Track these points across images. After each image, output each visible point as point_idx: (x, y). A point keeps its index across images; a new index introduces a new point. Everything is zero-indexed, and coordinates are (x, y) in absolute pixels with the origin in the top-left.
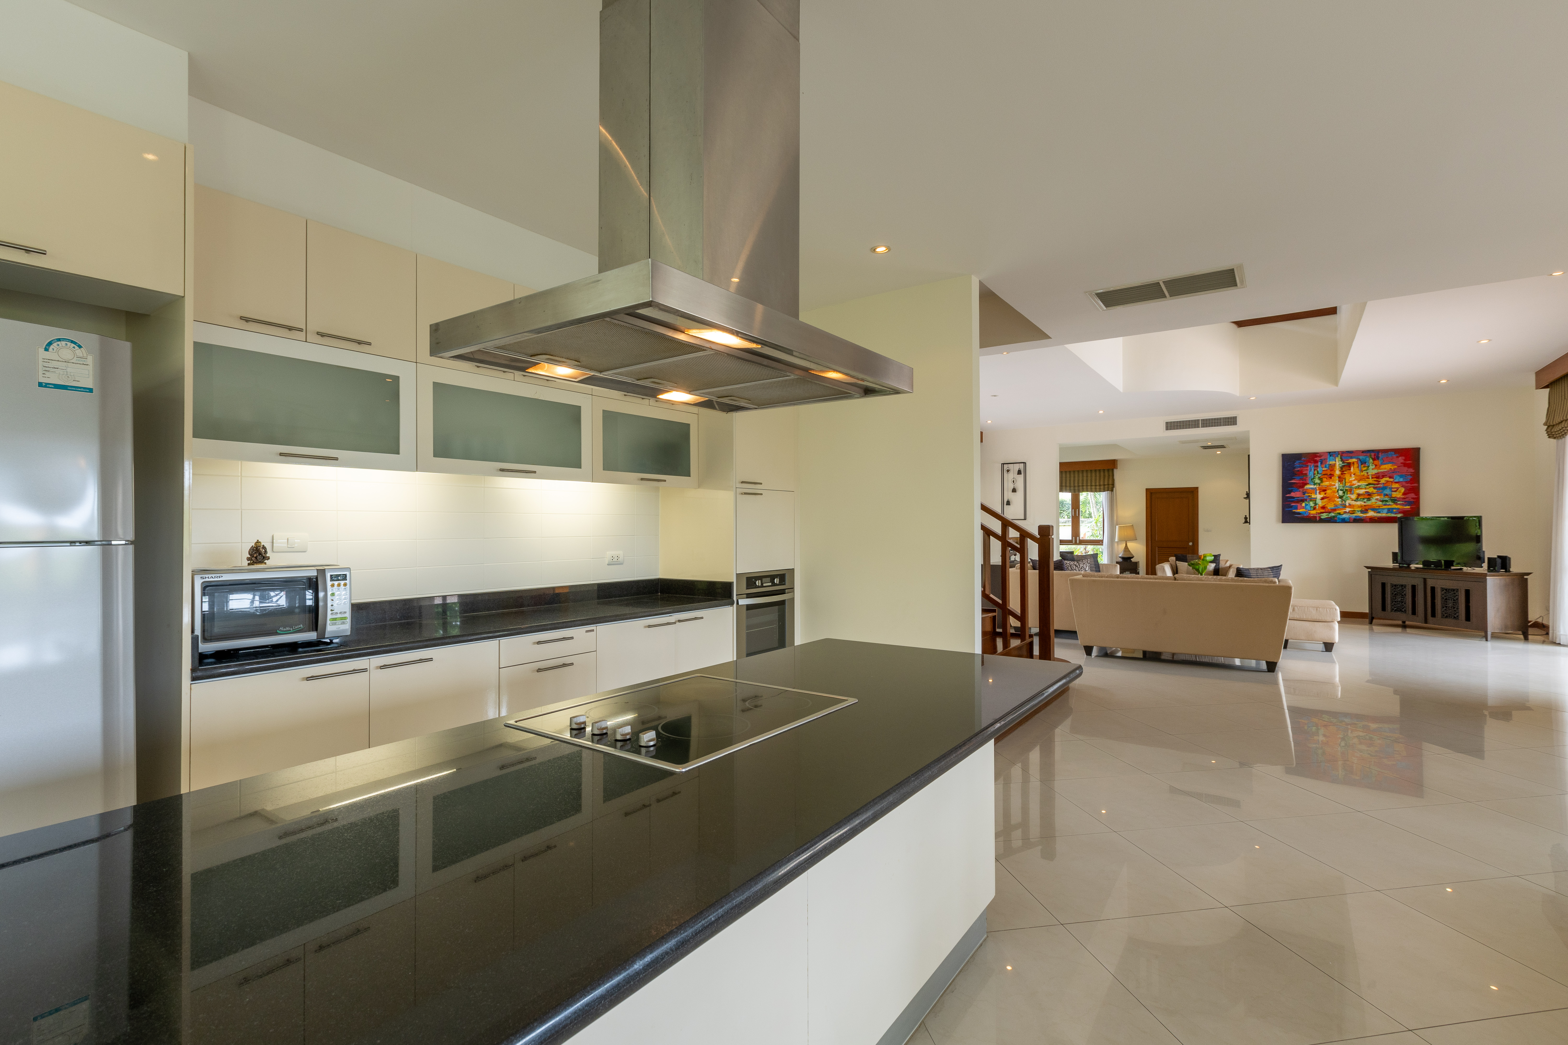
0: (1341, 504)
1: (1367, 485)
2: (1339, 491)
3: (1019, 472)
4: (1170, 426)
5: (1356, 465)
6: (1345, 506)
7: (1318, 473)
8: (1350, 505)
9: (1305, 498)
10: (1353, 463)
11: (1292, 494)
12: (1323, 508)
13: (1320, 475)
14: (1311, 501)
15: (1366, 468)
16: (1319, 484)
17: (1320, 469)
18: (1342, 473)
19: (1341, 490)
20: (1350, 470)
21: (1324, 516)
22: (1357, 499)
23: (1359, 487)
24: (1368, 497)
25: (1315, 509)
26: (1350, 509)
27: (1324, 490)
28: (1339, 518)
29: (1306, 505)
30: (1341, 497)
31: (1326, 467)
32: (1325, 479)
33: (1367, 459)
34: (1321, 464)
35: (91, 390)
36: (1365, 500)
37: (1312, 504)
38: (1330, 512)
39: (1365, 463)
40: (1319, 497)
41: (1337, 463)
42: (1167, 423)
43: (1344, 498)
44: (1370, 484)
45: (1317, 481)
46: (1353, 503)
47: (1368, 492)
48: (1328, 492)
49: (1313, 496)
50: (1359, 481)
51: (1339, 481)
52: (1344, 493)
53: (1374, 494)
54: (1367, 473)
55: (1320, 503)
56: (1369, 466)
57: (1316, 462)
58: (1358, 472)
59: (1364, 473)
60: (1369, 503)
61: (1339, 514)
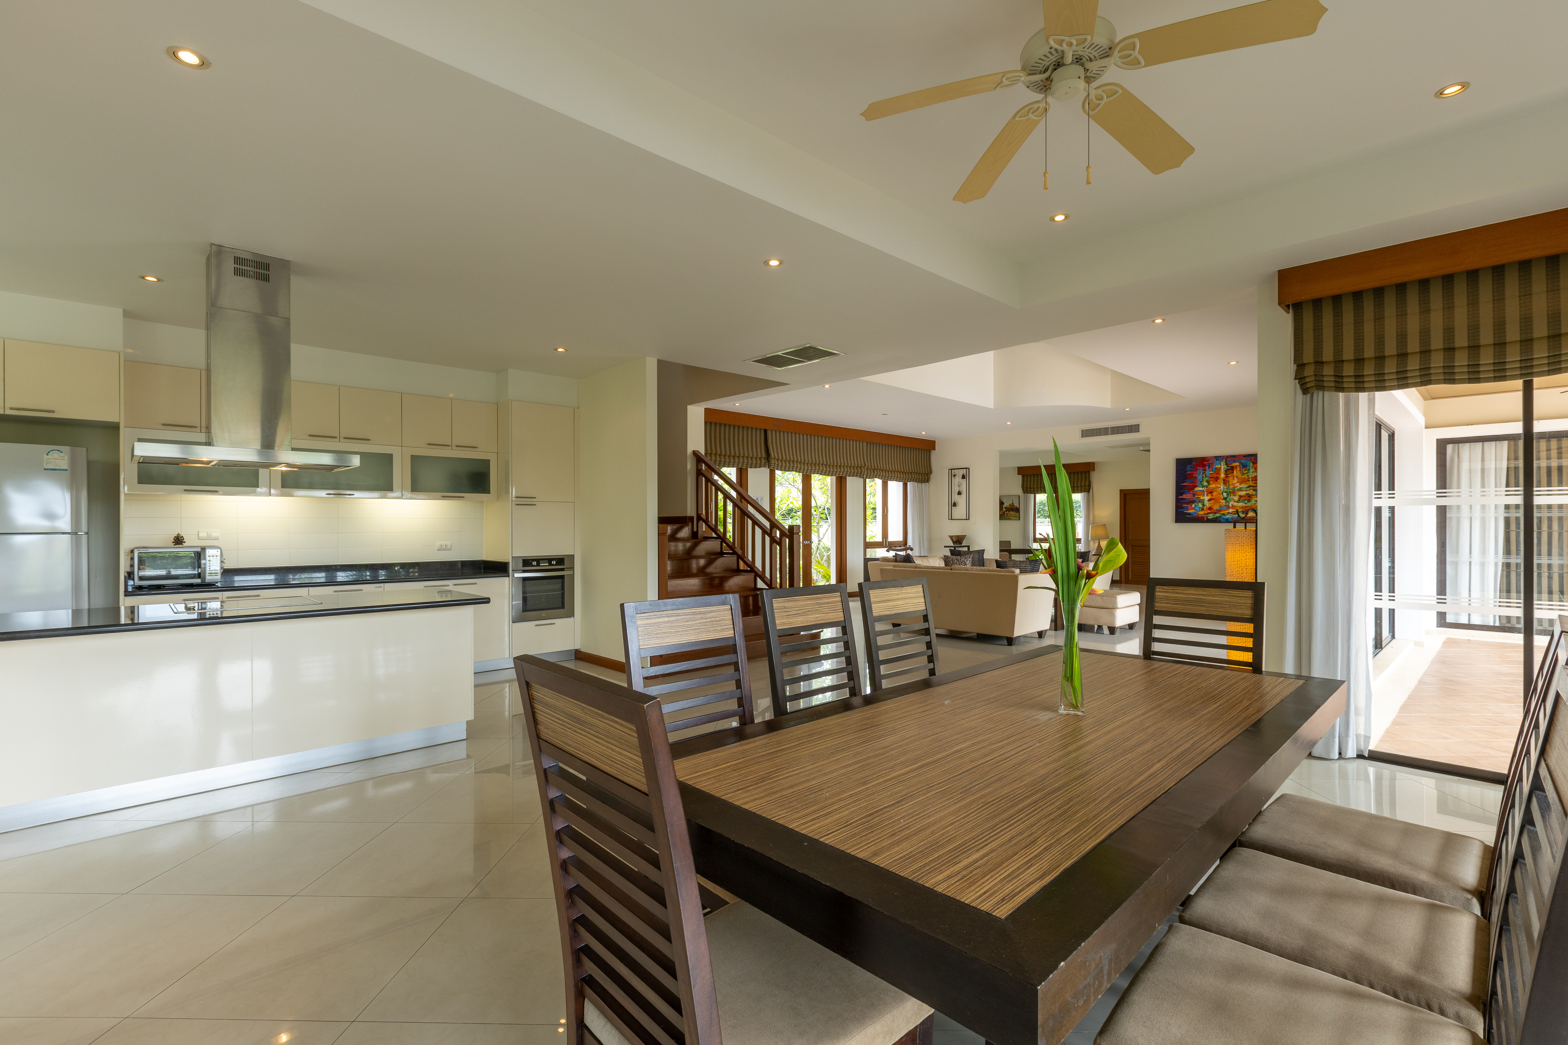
0: (1225, 506)
1: (1248, 487)
2: (1224, 493)
3: (963, 477)
4: (1086, 433)
5: (1238, 469)
6: (1228, 507)
7: (1206, 476)
8: (1232, 506)
9: (1195, 499)
10: (1236, 466)
11: (1184, 496)
12: (1210, 508)
13: (1207, 478)
14: (1200, 502)
15: (1247, 471)
16: (1207, 487)
17: (1208, 473)
18: (1227, 477)
19: (1225, 492)
20: (1233, 473)
21: (1211, 516)
22: (1239, 500)
23: (1240, 490)
24: (1248, 498)
25: (1203, 510)
26: (1233, 510)
27: (1211, 493)
28: (1223, 518)
29: (1195, 506)
30: (1225, 499)
31: (1212, 471)
32: (1211, 482)
33: (1248, 463)
34: (1209, 467)
35: (66, 470)
36: (1246, 502)
37: (1200, 505)
38: (1215, 513)
39: (1246, 466)
40: (1206, 498)
41: (1223, 467)
42: (1082, 431)
43: (1228, 499)
44: (1250, 486)
45: (1205, 484)
46: (1235, 504)
47: (1248, 494)
48: (1214, 493)
49: (1202, 498)
50: (1241, 483)
51: (1224, 484)
52: (1228, 495)
53: (1254, 495)
54: (1248, 476)
55: (1207, 504)
56: (1249, 470)
57: (1204, 466)
58: (1240, 476)
59: (1245, 476)
60: (1249, 504)
61: (1224, 514)
